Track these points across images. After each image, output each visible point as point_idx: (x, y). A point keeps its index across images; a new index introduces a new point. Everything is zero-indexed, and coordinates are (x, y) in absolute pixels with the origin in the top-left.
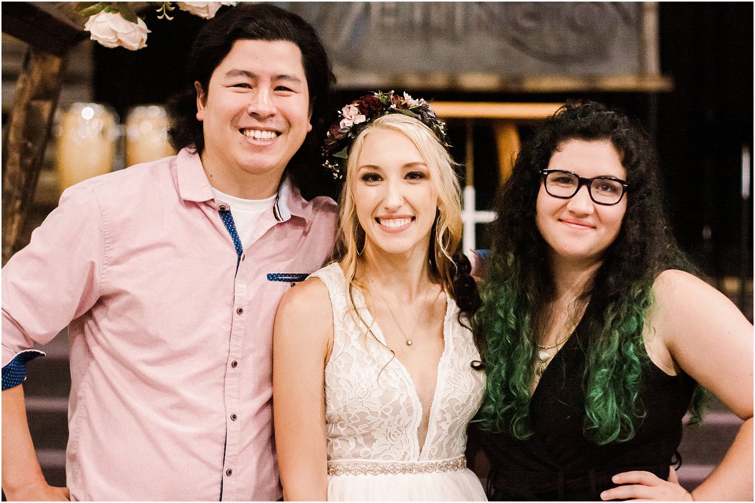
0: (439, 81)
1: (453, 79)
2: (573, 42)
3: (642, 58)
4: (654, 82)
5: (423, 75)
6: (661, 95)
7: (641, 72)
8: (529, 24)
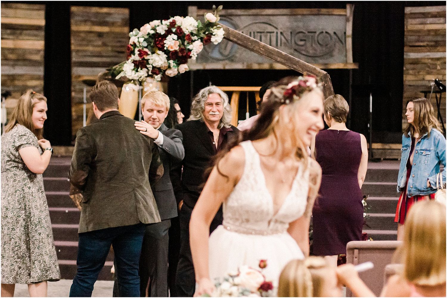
0: (266, 66)
1: (271, 65)
2: (319, 50)
3: (346, 56)
4: (351, 66)
5: (259, 64)
6: (354, 70)
7: (346, 63)
8: (302, 43)
